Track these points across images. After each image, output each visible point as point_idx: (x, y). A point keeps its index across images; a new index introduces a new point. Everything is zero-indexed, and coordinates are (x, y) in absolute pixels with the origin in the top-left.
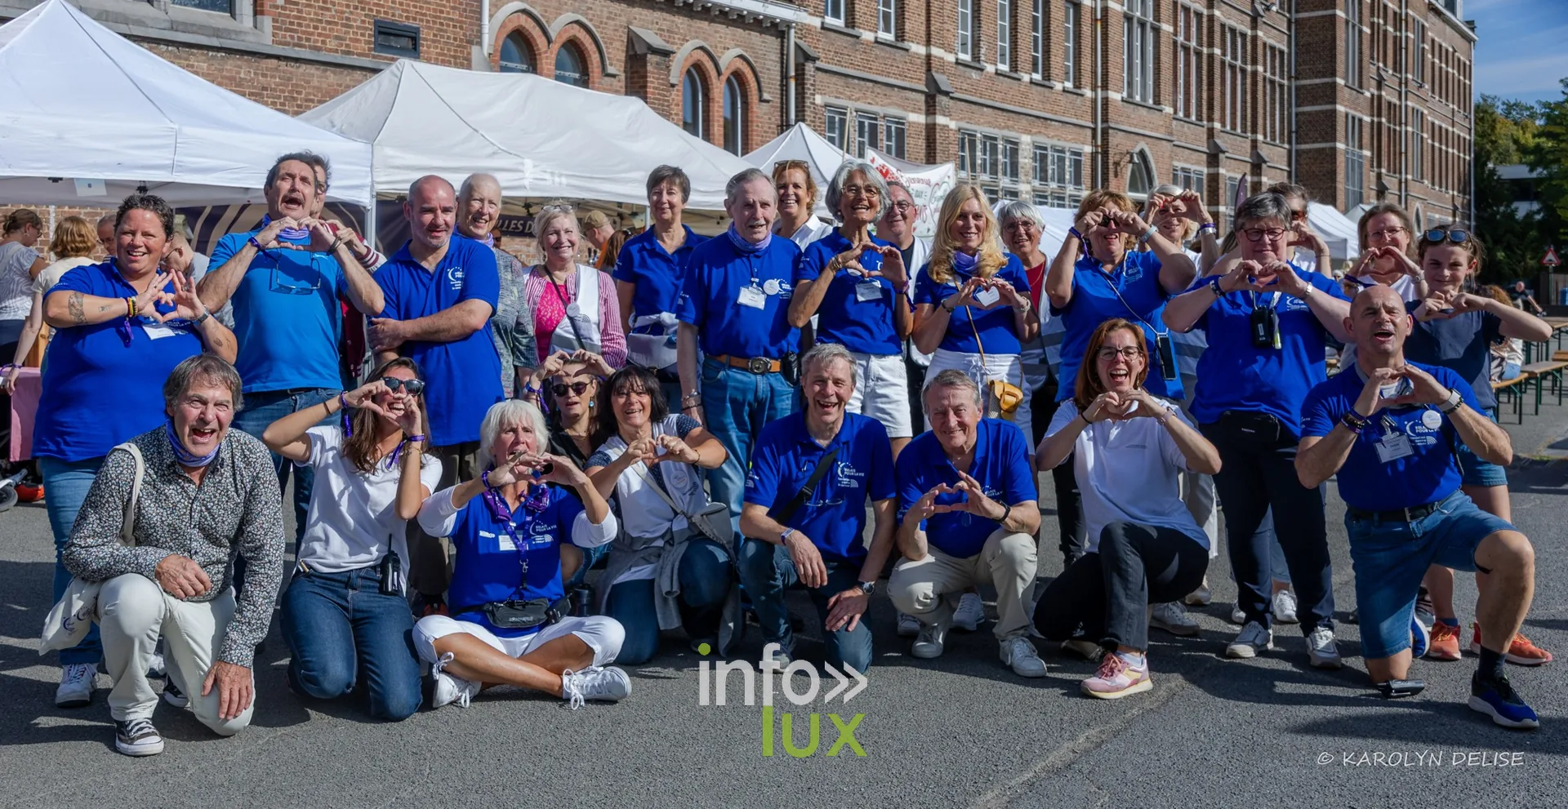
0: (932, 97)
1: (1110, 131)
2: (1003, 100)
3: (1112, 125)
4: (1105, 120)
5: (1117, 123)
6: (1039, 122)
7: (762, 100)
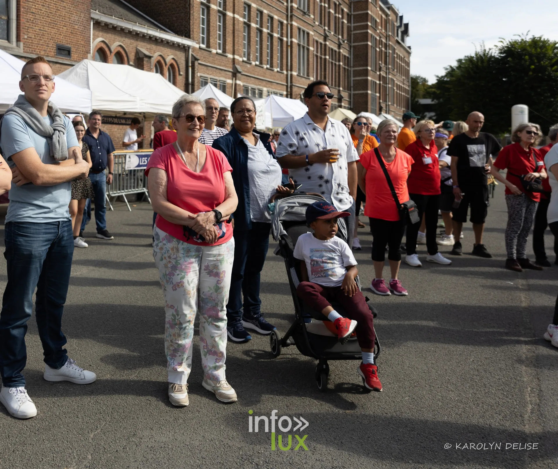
0: (235, 74)
1: (293, 87)
2: (258, 75)
3: (294, 84)
4: (291, 82)
5: (295, 83)
6: (269, 83)
7: (180, 75)
